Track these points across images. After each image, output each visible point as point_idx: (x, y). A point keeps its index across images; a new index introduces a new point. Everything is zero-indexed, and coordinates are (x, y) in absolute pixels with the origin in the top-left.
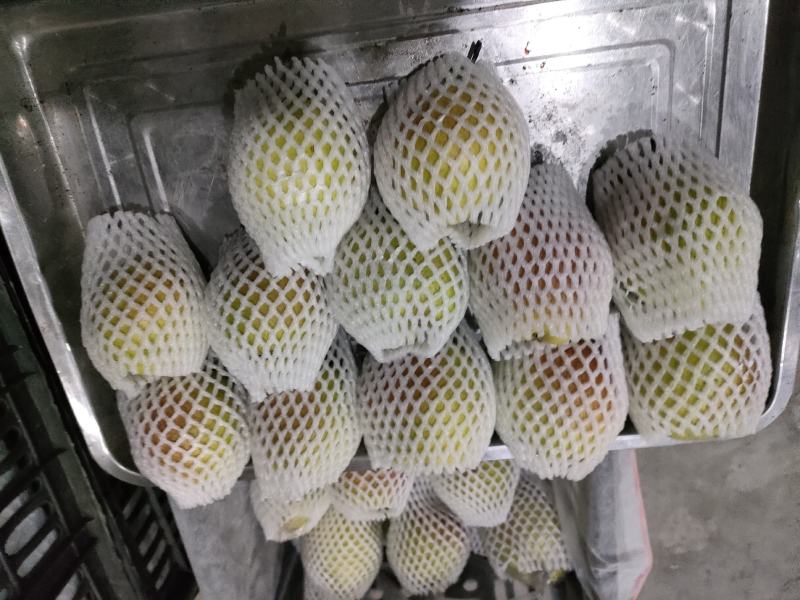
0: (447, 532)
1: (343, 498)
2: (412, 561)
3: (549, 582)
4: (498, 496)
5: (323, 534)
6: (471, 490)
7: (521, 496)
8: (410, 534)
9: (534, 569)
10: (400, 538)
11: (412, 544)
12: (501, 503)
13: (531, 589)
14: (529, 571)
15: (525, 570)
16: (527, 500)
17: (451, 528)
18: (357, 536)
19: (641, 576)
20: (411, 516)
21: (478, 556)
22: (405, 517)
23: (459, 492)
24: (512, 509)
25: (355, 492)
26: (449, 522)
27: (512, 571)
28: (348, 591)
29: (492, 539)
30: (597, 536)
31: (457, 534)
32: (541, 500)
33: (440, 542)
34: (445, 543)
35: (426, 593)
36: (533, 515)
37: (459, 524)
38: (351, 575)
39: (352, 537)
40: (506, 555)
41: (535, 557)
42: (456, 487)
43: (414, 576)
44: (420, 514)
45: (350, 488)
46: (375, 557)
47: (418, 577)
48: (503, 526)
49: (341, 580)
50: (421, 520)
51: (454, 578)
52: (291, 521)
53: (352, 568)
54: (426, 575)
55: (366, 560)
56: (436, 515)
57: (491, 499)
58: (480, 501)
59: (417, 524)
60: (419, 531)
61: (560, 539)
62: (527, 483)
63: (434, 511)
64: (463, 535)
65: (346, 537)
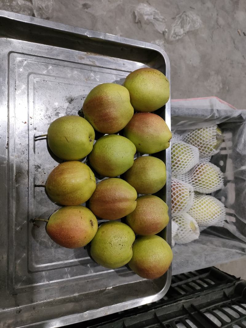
0: (201, 170)
1: (184, 207)
2: (211, 184)
3: (220, 134)
4: (188, 150)
5: (198, 217)
6: (185, 159)
7: (189, 141)
8: (200, 184)
9: (215, 139)
10: (201, 188)
11: (204, 183)
12: (190, 149)
13: (224, 141)
14: (216, 141)
15: (216, 143)
16: (191, 139)
17: (199, 168)
18: (200, 204)
19: (220, 101)
20: (194, 182)
21: (211, 159)
22: (194, 185)
23: (186, 164)
24: (193, 145)
25: (182, 203)
26: (197, 169)
27: (216, 147)
28: (220, 209)
29: (204, 154)
30: (203, 115)
31: (202, 166)
32: (191, 134)
33: (204, 173)
34: (204, 171)
35: (223, 180)
36: (196, 138)
37: (198, 166)
38: (214, 207)
39: (200, 206)
40: (210, 149)
41: (211, 138)
42: (184, 165)
43: (216, 184)
44: (193, 180)
45: (180, 204)
46: (208, 198)
47: (216, 182)
48: (200, 149)
49: (216, 211)
50: (196, 179)
51: (218, 169)
52: (191, 229)
53: (212, 207)
54: (216, 179)
55: (209, 201)
56: (194, 173)
57: (189, 152)
58: (189, 157)
59: (197, 181)
60: (199, 180)
61: (205, 129)
62: (185, 139)
63: (192, 174)
64: (202, 164)
65: (200, 208)
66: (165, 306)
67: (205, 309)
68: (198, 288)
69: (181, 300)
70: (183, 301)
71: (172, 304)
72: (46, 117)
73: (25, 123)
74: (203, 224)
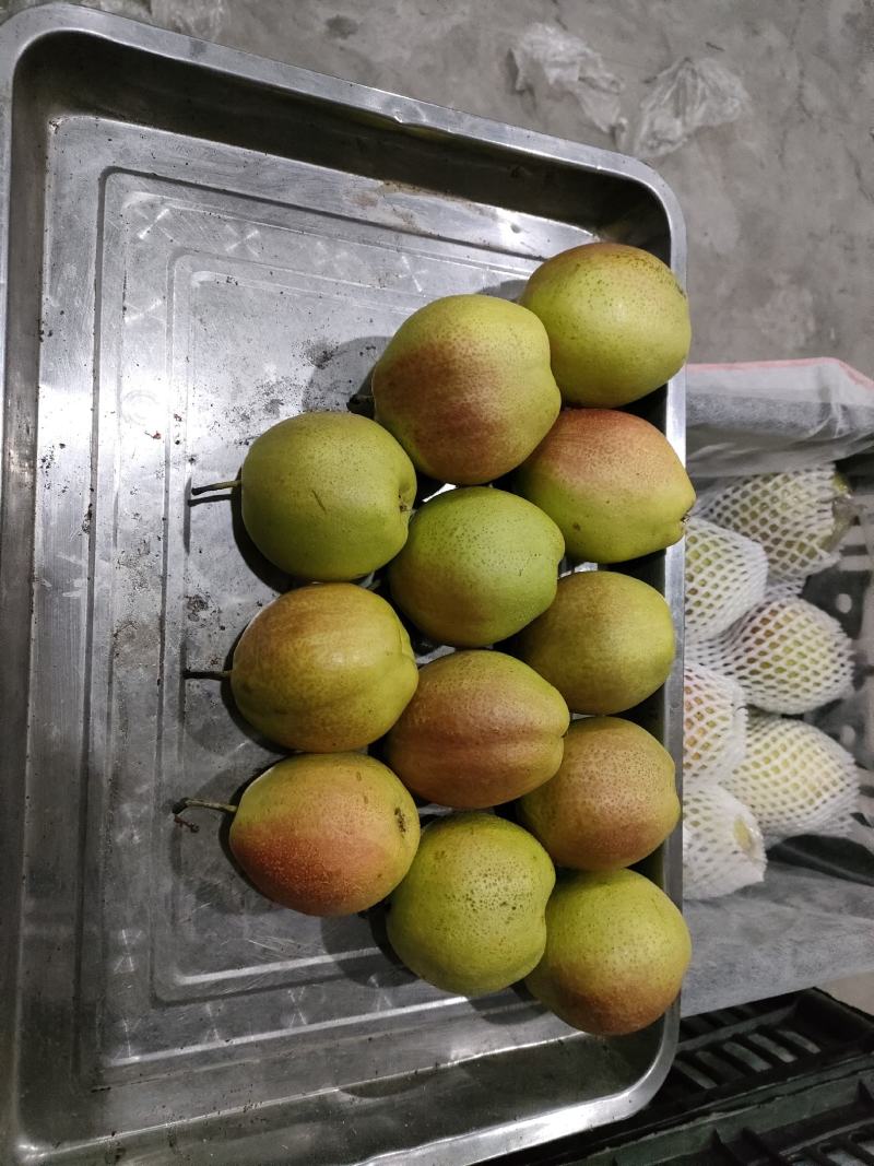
0: (770, 627)
1: (713, 764)
2: (807, 680)
3: (849, 497)
4: (726, 551)
5: (760, 800)
6: (716, 586)
7: (728, 520)
8: (769, 677)
9: (829, 514)
10: (773, 692)
11: (783, 676)
12: (736, 548)
13: (856, 521)
14: (832, 521)
15: (829, 526)
16: (735, 513)
17: (765, 621)
18: (766, 753)
19: (852, 376)
20: (745, 673)
21: (805, 588)
22: (745, 682)
23: (718, 604)
24: (745, 534)
25: (706, 746)
26: (756, 622)
27: (829, 543)
28: (841, 773)
29: (785, 566)
30: (793, 426)
31: (774, 613)
32: (737, 496)
33: (783, 638)
34: (784, 631)
35: (851, 664)
36: (756, 508)
37: (760, 610)
38: (820, 766)
39: (768, 760)
40: (807, 550)
41: (813, 512)
42: (711, 606)
43: (827, 678)
44: (742, 662)
45: (700, 752)
46: (797, 731)
47: (828, 673)
48: (768, 550)
49: (826, 781)
50: (752, 661)
51: (833, 625)
52: (739, 843)
53: (810, 765)
54: (826, 662)
55: (800, 743)
56: (746, 639)
57: (730, 561)
58: (732, 577)
59: (755, 666)
60: (766, 665)
61: (791, 476)
62: (712, 511)
63: (739, 641)
64: (775, 605)
65: (766, 767)
66: (651, 1136)
67: (798, 1148)
68: (760, 1065)
69: (707, 1113)
70: (714, 1117)
71: (677, 1129)
72: (233, 415)
73: (157, 436)
74: (776, 827)
